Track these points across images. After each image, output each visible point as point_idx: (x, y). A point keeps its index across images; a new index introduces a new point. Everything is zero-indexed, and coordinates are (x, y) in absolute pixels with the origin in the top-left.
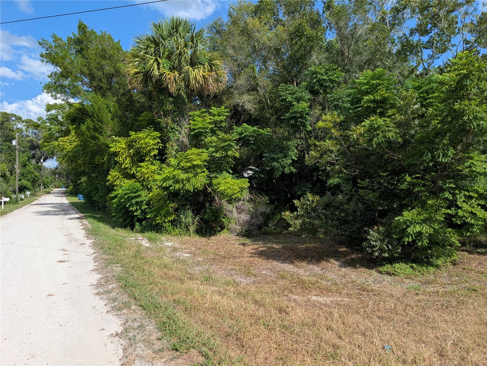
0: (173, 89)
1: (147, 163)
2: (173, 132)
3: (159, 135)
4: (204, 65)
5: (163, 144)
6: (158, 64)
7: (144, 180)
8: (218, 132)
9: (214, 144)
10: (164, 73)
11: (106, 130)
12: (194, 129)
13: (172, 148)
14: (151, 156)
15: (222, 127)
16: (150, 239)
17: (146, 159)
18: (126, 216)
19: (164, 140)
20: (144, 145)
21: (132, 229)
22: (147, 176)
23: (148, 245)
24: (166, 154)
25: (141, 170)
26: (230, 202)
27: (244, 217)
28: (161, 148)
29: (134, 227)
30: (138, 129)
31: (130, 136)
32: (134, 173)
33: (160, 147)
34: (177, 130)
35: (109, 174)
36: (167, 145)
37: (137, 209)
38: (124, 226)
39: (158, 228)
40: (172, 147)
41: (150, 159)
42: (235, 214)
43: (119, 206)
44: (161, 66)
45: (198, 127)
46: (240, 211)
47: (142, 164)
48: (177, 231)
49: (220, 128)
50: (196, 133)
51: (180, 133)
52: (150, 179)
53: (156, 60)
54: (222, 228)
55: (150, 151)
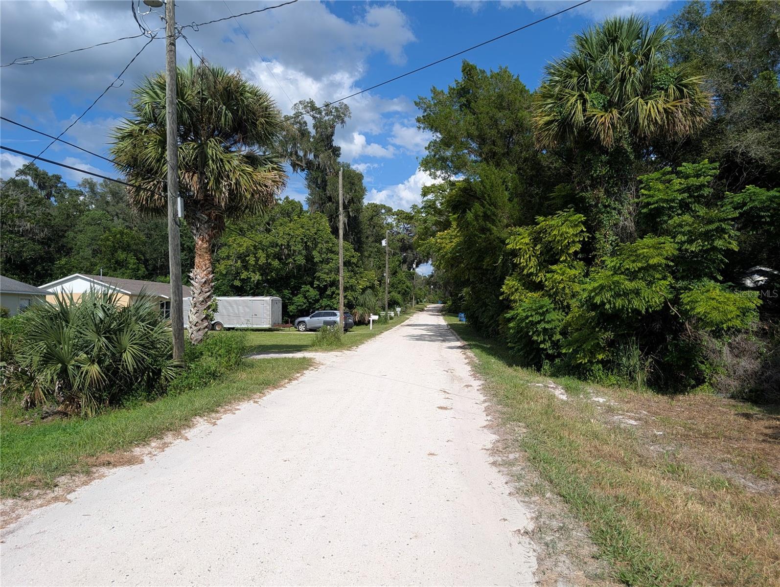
0: (608, 139)
1: (561, 266)
2: (608, 212)
3: (583, 219)
4: (666, 90)
5: (591, 234)
6: (584, 102)
7: (556, 293)
8: (695, 207)
9: (687, 228)
10: (594, 115)
11: (501, 217)
12: (649, 204)
13: (606, 240)
14: (569, 254)
15: (702, 196)
16: (567, 389)
17: (561, 259)
18: (528, 349)
19: (592, 226)
20: (558, 238)
21: (539, 370)
22: (562, 286)
23: (564, 397)
24: (595, 249)
25: (553, 276)
26: (717, 333)
27: (747, 364)
28: (586, 240)
29: (541, 366)
30: (549, 212)
31: (537, 224)
32: (541, 281)
33: (584, 239)
34: (615, 209)
35: (503, 284)
36: (597, 235)
37: (544, 340)
38: (525, 364)
39: (580, 372)
40: (605, 237)
41: (566, 259)
42: (727, 357)
43: (518, 332)
44: (589, 105)
45: (656, 198)
46: (738, 352)
47: (554, 267)
48: (613, 379)
49: (698, 200)
50: (651, 210)
51: (620, 213)
52: (567, 291)
53: (581, 96)
54: (700, 381)
55: (568, 246)
